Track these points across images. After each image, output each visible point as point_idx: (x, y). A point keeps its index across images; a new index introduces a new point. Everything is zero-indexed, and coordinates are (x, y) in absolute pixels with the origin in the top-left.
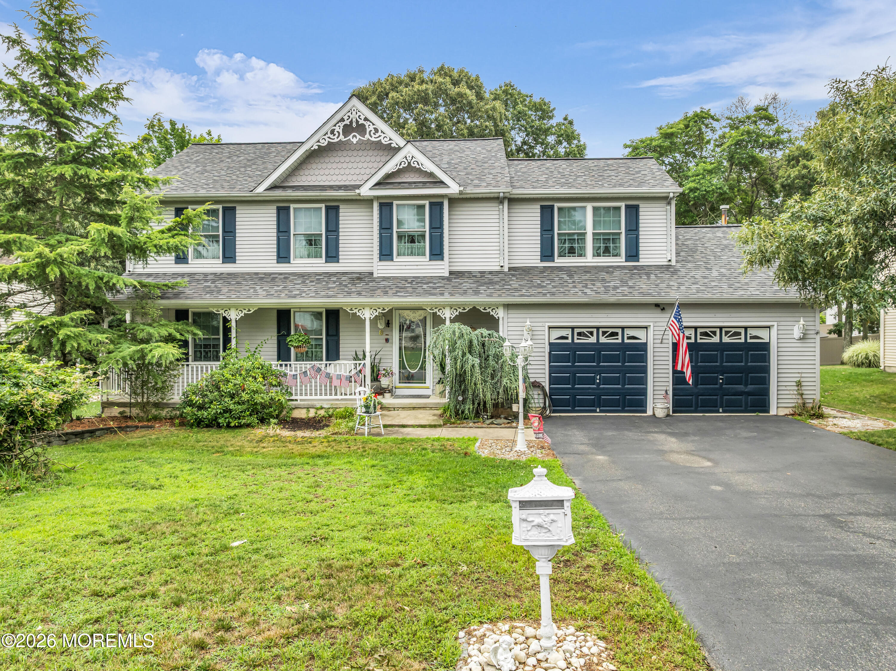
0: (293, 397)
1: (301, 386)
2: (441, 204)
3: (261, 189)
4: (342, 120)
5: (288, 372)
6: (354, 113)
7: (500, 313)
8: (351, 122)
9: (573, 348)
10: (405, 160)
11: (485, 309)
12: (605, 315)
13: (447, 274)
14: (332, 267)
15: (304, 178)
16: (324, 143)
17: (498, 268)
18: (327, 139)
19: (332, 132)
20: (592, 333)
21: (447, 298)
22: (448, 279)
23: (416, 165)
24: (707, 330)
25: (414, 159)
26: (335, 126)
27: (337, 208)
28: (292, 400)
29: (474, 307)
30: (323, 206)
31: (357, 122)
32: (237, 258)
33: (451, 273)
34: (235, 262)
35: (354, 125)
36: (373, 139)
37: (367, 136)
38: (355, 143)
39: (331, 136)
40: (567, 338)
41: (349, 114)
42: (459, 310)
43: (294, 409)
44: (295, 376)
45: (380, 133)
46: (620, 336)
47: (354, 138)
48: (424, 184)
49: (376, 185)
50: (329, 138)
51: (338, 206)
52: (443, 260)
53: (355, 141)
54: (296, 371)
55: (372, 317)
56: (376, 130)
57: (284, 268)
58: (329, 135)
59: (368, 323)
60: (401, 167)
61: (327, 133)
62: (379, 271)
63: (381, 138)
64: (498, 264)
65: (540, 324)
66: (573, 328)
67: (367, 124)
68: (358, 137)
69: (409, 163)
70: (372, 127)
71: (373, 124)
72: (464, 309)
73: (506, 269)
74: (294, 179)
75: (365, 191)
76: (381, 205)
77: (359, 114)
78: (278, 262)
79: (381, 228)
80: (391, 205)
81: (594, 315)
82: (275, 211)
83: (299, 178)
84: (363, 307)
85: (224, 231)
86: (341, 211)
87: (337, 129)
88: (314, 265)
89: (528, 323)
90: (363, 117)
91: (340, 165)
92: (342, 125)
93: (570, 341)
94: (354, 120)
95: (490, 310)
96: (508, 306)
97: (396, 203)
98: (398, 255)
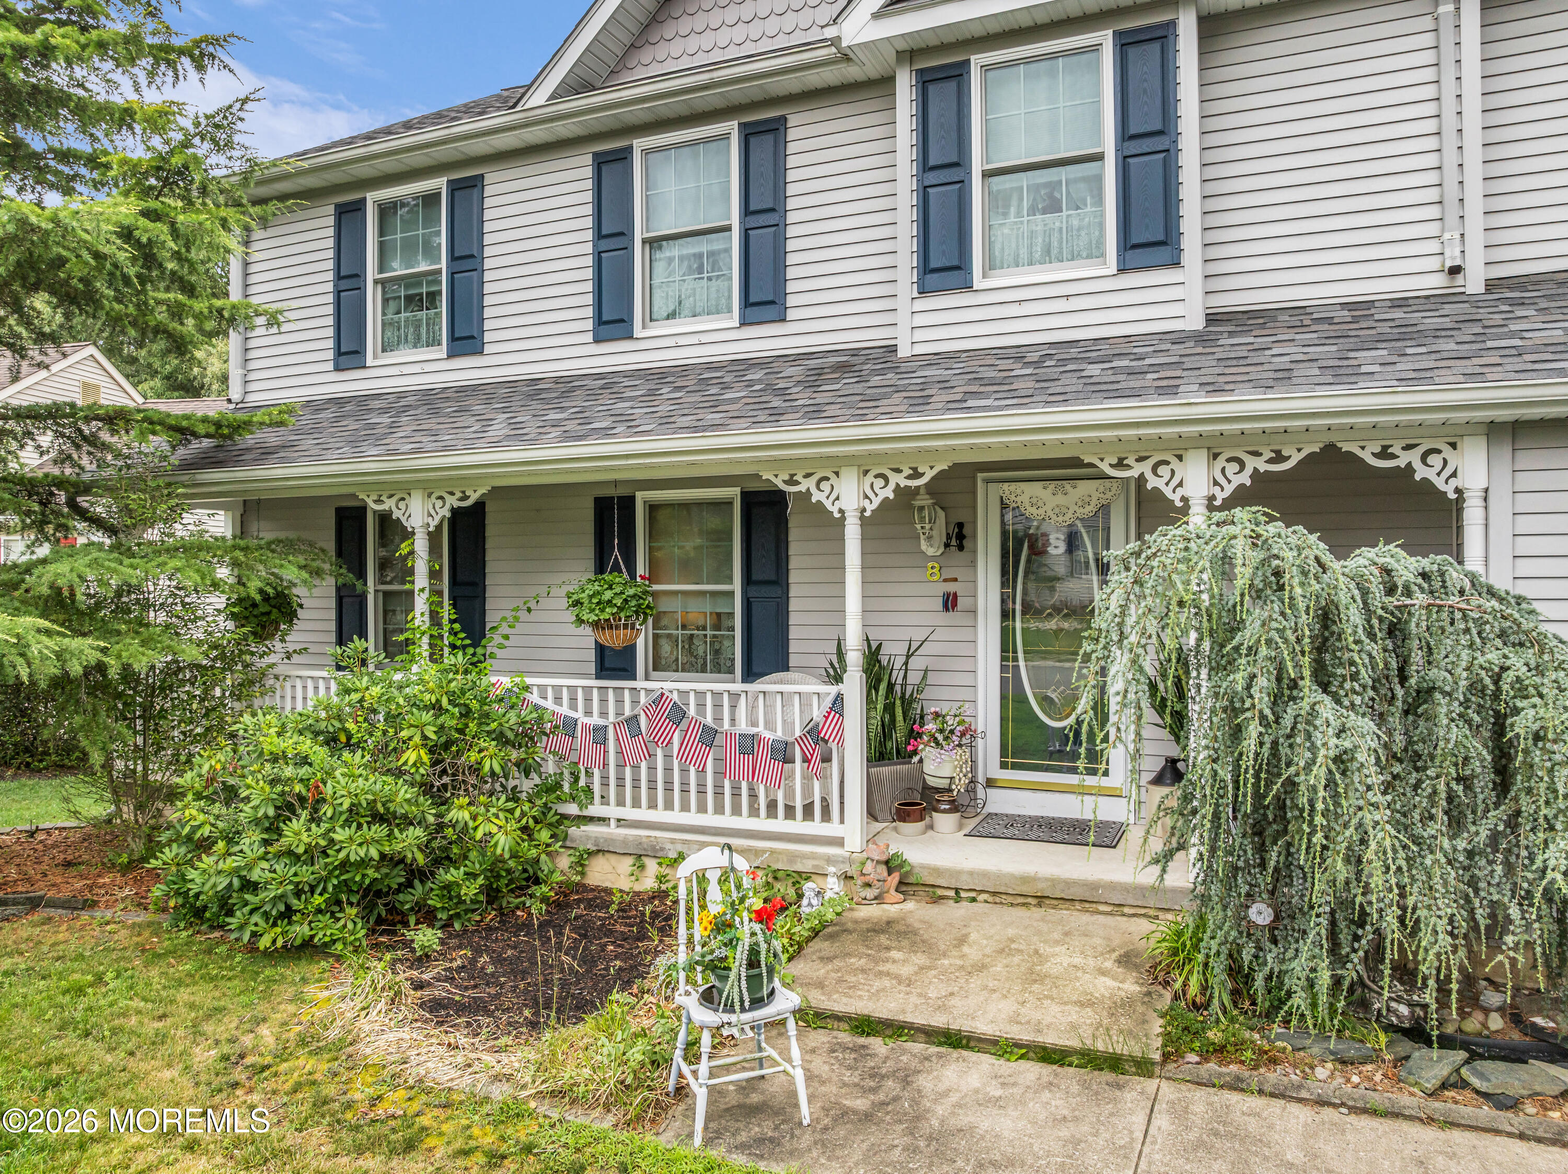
0: (595, 810)
1: (620, 766)
2: (1166, 31)
3: (542, 94)
5: (579, 715)
7: (1473, 471)
11: (1385, 454)
13: (1197, 323)
14: (763, 341)
15: (676, 48)
17: (1436, 282)
22: (1198, 338)
27: (778, 129)
28: (591, 819)
29: (1330, 448)
30: (732, 127)
32: (488, 337)
33: (1212, 319)
34: (481, 352)
42: (1252, 464)
43: (590, 854)
44: (599, 733)
51: (784, 122)
52: (1176, 263)
54: (604, 714)
55: (870, 508)
57: (616, 356)
59: (852, 532)
62: (919, 335)
64: (1434, 263)
72: (1279, 458)
73: (1474, 282)
74: (646, 56)
75: (857, 28)
76: (924, 80)
78: (597, 340)
79: (925, 165)
80: (960, 71)
82: (588, 172)
83: (661, 51)
84: (834, 462)
85: (453, 258)
86: (792, 134)
88: (705, 338)
95: (1413, 457)
96: (1517, 431)
97: (977, 60)
98: (990, 266)
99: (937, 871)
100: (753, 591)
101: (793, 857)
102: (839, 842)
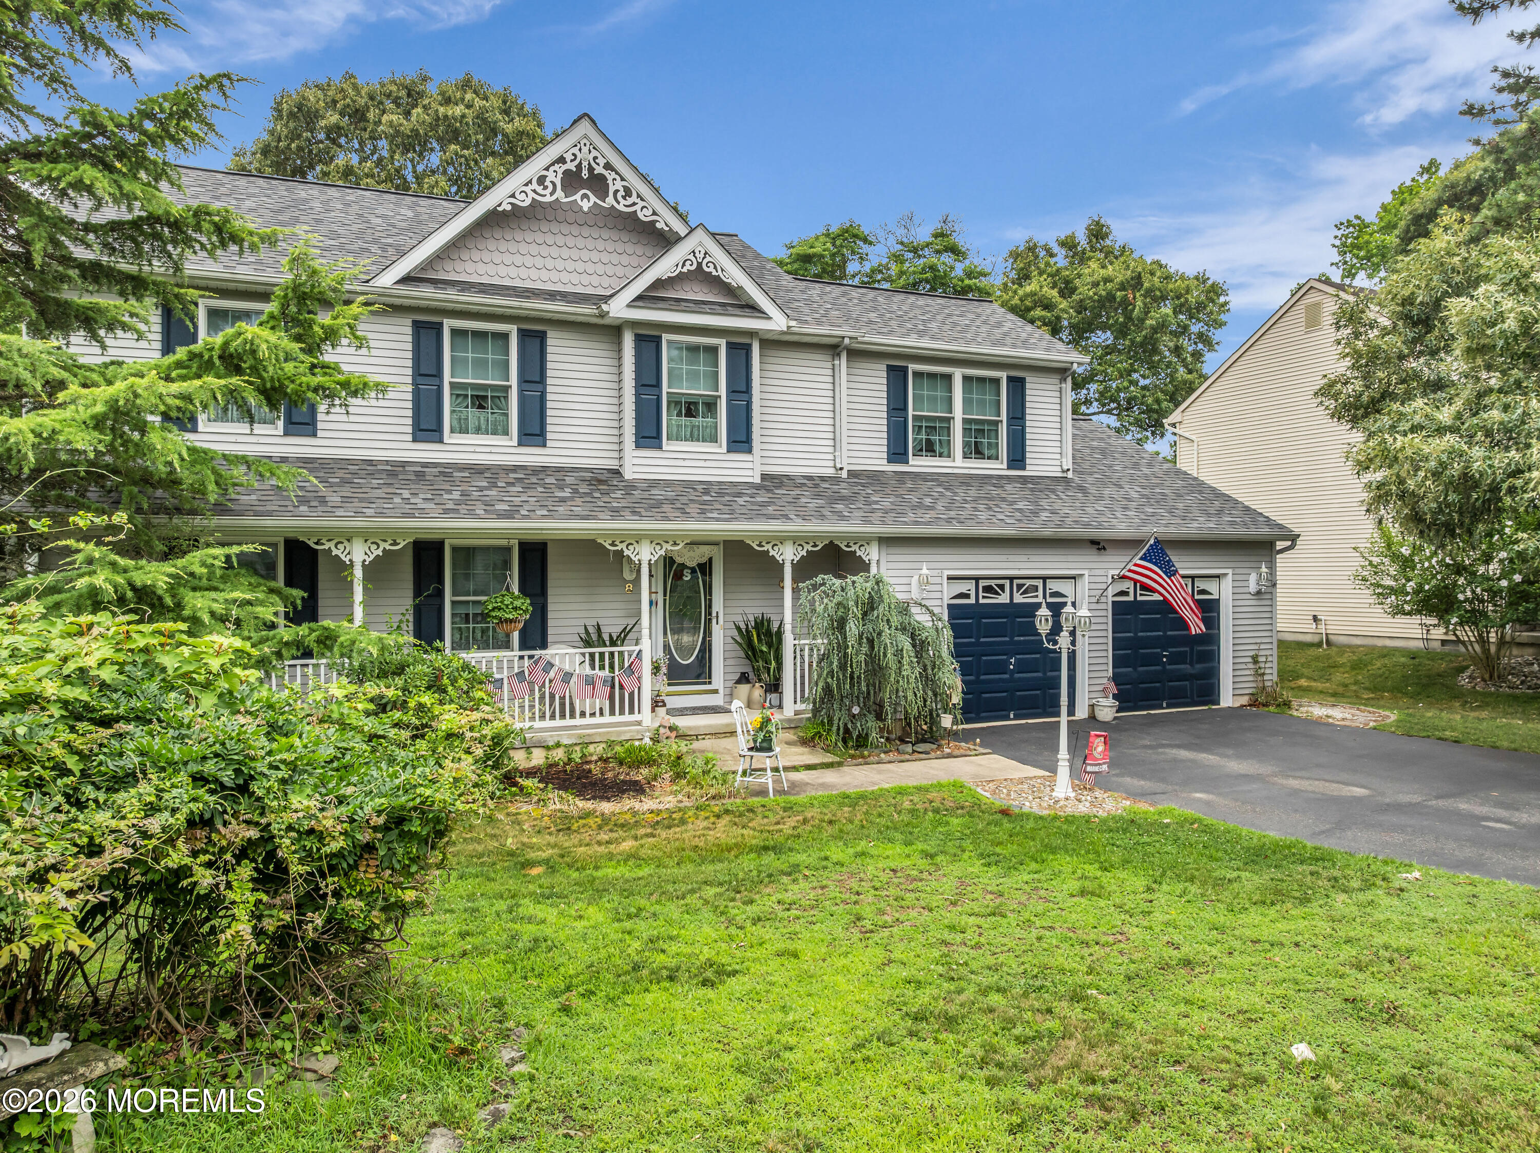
2: (747, 348)
3: (387, 279)
4: (561, 160)
6: (585, 150)
7: (872, 554)
8: (579, 166)
9: (978, 612)
10: (691, 257)
11: (846, 546)
12: (1024, 558)
13: (758, 480)
14: (532, 456)
15: (470, 268)
16: (524, 201)
17: (832, 472)
18: (532, 195)
19: (541, 180)
20: (1002, 587)
23: (711, 269)
25: (708, 259)
26: (547, 169)
27: (542, 337)
29: (829, 542)
30: (512, 329)
31: (591, 169)
32: (319, 426)
33: (764, 477)
34: (314, 435)
35: (585, 174)
36: (621, 208)
37: (610, 200)
38: (586, 209)
39: (539, 189)
40: (967, 596)
41: (575, 150)
42: (806, 547)
44: (499, 682)
45: (634, 198)
46: (1040, 592)
47: (585, 201)
48: (722, 309)
49: (640, 298)
50: (534, 191)
51: (545, 333)
52: (749, 451)
53: (586, 205)
54: (500, 671)
55: (653, 560)
56: (628, 192)
57: (427, 453)
58: (534, 185)
59: (645, 573)
60: (685, 270)
61: (530, 182)
62: (638, 469)
63: (637, 208)
64: (830, 463)
65: (935, 572)
66: (977, 579)
67: (610, 175)
68: (593, 199)
69: (700, 264)
70: (619, 185)
71: (623, 179)
72: (815, 545)
73: (845, 474)
74: (448, 266)
75: (618, 309)
76: (639, 339)
77: (594, 153)
78: (415, 440)
79: (639, 383)
80: (657, 340)
81: (1011, 558)
82: (409, 330)
83: (458, 266)
84: (638, 538)
86: (549, 342)
87: (551, 175)
88: (494, 450)
89: (925, 571)
90: (602, 161)
91: (544, 250)
92: (560, 169)
93: (972, 601)
94: (585, 164)
95: (855, 548)
96: (888, 541)
97: (668, 337)
98: (668, 438)
99: (690, 728)
101: (620, 733)
102: (639, 723)
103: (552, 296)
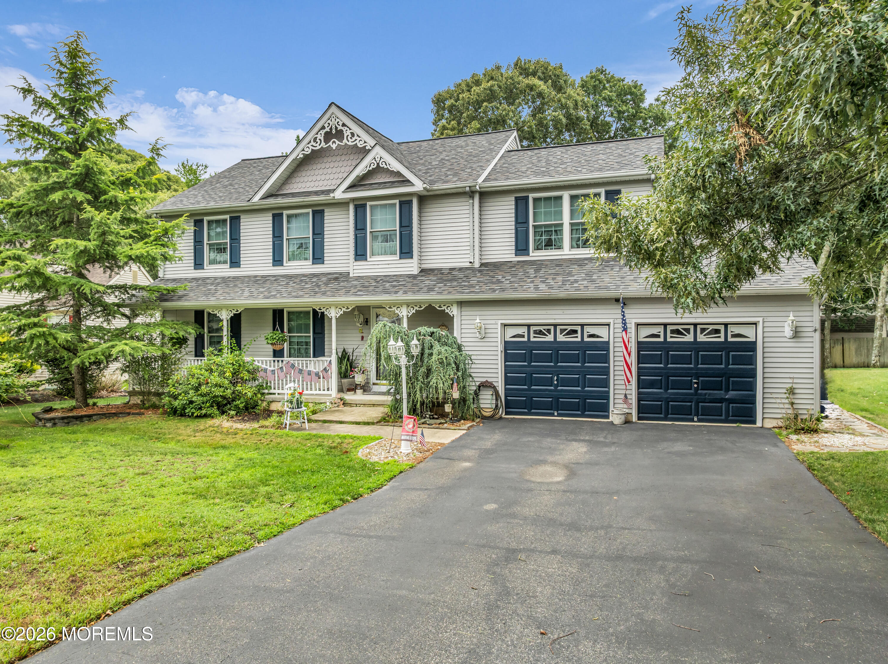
0: (272, 391)
1: (278, 380)
2: (410, 202)
3: (256, 199)
4: (323, 128)
5: (268, 367)
6: (333, 120)
7: (454, 311)
8: (331, 129)
9: (529, 346)
10: (374, 161)
11: (440, 307)
12: (560, 312)
13: (416, 272)
14: (319, 269)
15: (295, 186)
16: (308, 151)
17: (468, 265)
18: (311, 147)
19: (315, 140)
20: (549, 331)
21: (401, 297)
22: (414, 277)
23: (384, 165)
24: (679, 327)
25: (382, 160)
26: (317, 134)
27: (322, 212)
28: (271, 394)
29: (430, 305)
30: (310, 210)
31: (336, 128)
32: (241, 263)
33: (421, 271)
34: (240, 267)
35: (334, 131)
36: (350, 143)
37: (345, 141)
38: (334, 148)
39: (314, 144)
40: (522, 336)
41: (329, 121)
42: (415, 308)
43: (271, 402)
44: (273, 371)
45: (356, 137)
46: (579, 334)
47: (334, 144)
48: (392, 184)
49: (347, 188)
50: (312, 146)
51: (323, 210)
52: (412, 258)
53: (334, 146)
54: (274, 366)
55: (338, 316)
56: (353, 134)
57: (278, 271)
58: (313, 143)
59: (334, 322)
60: (371, 169)
61: (310, 142)
62: (355, 271)
63: (357, 142)
64: (468, 260)
65: (493, 322)
66: (529, 326)
67: (344, 129)
68: (337, 142)
69: (378, 164)
70: (349, 132)
71: (350, 129)
72: (421, 307)
73: (477, 265)
74: (287, 187)
75: (339, 195)
76: (356, 207)
77: (338, 120)
78: (273, 266)
79: (356, 229)
80: (364, 206)
81: (549, 312)
82: (271, 218)
83: (291, 186)
84: (329, 306)
85: (231, 239)
86: (326, 214)
87: (319, 136)
88: (303, 267)
89: (478, 321)
90: (341, 123)
91: (325, 171)
92: (323, 132)
93: (526, 339)
94: (334, 126)
95: (446, 307)
96: (461, 304)
97: (369, 204)
98: (373, 254)
99: (351, 400)
100: (316, 336)
101: (320, 399)
102: (330, 395)
103: (316, 193)
